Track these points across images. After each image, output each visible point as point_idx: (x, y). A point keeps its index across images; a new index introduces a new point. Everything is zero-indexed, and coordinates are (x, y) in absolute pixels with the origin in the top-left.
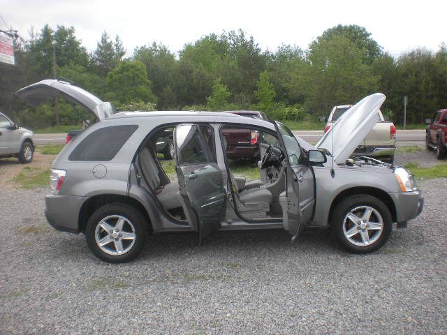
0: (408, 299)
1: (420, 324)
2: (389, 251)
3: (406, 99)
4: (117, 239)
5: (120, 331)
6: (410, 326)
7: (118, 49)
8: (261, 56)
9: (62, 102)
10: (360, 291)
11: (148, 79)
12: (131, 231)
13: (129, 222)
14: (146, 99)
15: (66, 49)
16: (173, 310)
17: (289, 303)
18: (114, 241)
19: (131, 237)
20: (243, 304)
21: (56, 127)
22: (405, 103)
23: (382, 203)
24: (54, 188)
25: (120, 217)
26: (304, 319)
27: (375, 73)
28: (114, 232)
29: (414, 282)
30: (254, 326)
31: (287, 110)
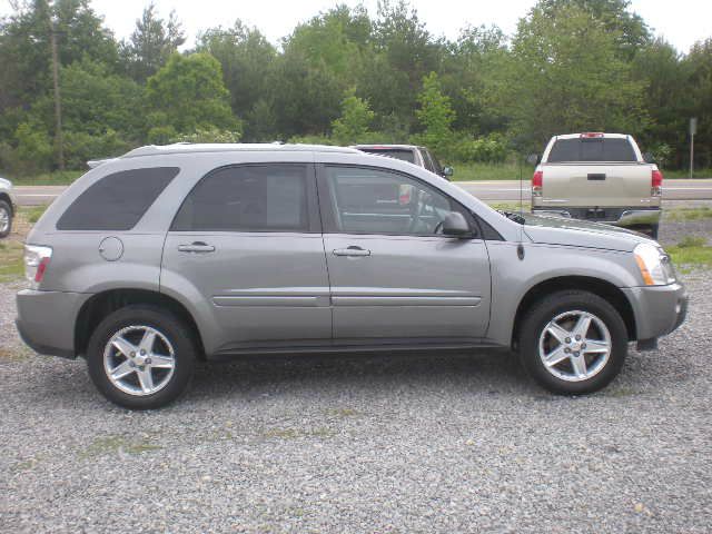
0: (642, 473)
1: (656, 516)
2: (622, 391)
3: (693, 122)
4: (142, 368)
5: (133, 522)
6: (638, 519)
7: (172, 33)
8: (431, 46)
9: (69, 129)
10: (559, 458)
11: (225, 86)
12: (167, 354)
13: (164, 338)
14: (222, 124)
15: (77, 32)
16: (230, 487)
17: (431, 476)
18: (137, 370)
19: (168, 363)
20: (352, 478)
21: (58, 174)
22: (693, 132)
23: (610, 306)
24: (30, 279)
25: (148, 328)
26: (452, 504)
27: (636, 76)
28: (138, 355)
29: (658, 446)
30: (365, 515)
31: (477, 144)
